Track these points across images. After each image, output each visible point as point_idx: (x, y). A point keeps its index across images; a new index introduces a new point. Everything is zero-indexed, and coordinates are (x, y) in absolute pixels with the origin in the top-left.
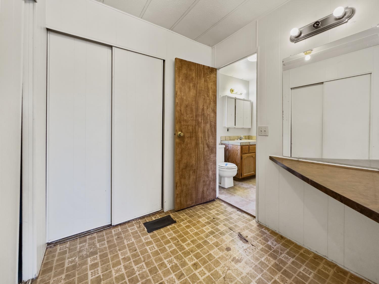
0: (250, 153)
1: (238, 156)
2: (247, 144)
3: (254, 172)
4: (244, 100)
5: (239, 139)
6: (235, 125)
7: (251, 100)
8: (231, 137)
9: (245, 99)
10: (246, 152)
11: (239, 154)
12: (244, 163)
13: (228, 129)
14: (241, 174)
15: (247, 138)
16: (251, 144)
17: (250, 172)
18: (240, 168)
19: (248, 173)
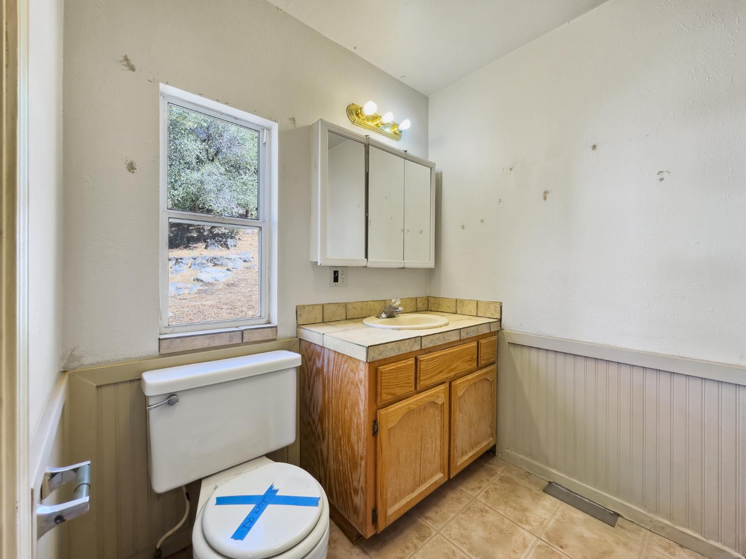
0: (420, 392)
1: (359, 414)
2: (405, 349)
3: (443, 473)
4: (404, 156)
5: (384, 315)
6: (366, 257)
7: (434, 164)
8: (350, 306)
9: (412, 152)
10: (399, 392)
11: (362, 407)
12: (387, 454)
13: (336, 273)
14: (375, 511)
15: (420, 305)
16: (426, 344)
17: (421, 482)
18: (366, 482)
19: (413, 491)
